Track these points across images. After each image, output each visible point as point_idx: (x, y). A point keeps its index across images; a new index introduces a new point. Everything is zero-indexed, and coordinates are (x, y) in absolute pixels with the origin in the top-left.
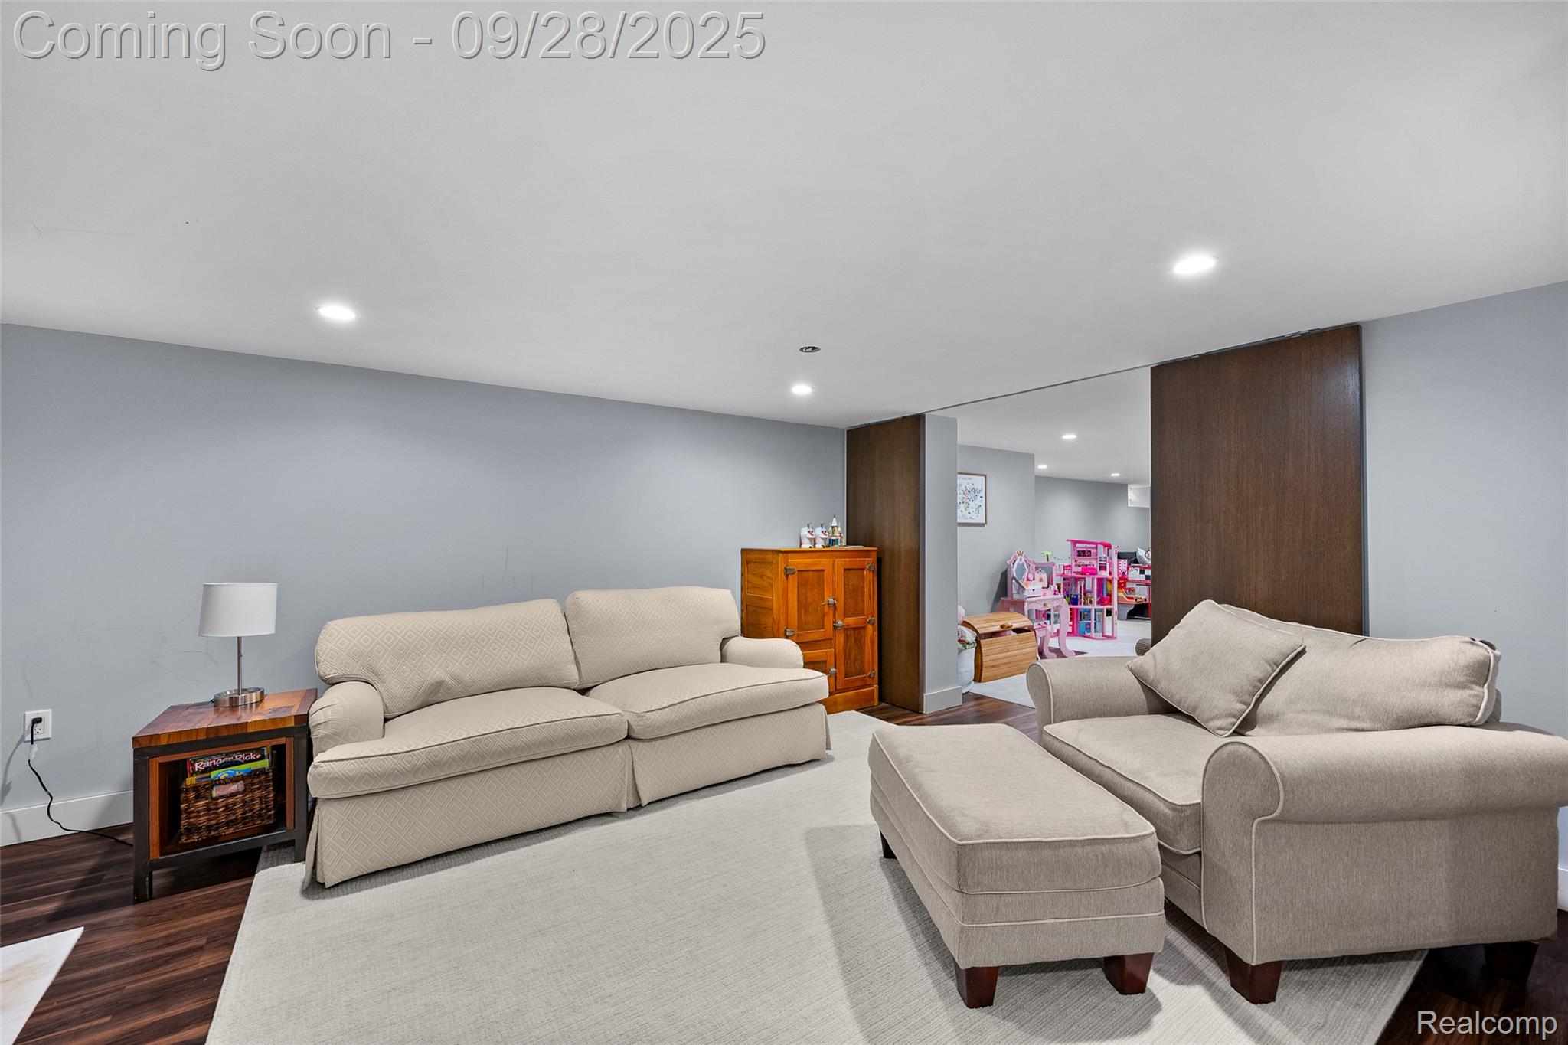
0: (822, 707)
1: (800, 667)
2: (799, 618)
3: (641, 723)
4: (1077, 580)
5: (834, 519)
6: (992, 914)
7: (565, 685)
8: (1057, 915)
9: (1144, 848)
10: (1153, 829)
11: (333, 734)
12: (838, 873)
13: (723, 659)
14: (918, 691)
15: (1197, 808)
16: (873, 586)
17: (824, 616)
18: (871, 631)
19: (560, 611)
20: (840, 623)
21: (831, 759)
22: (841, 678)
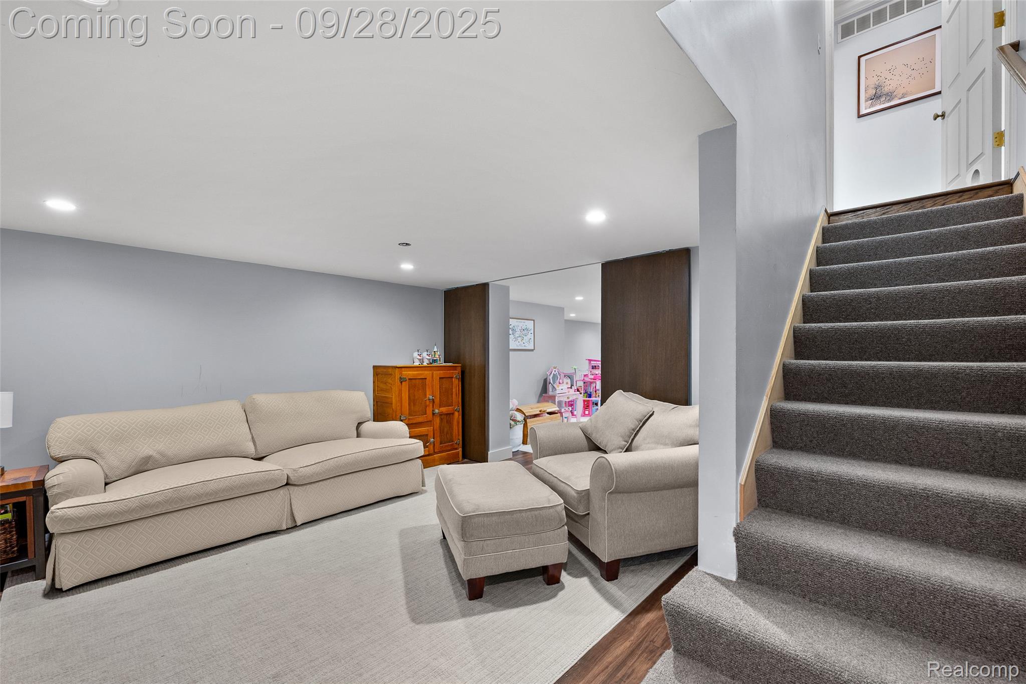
0: (419, 461)
1: (407, 438)
2: (410, 409)
3: (296, 475)
4: (591, 383)
5: (435, 347)
6: (480, 550)
7: (245, 456)
8: (513, 548)
9: (556, 511)
10: (562, 501)
11: (66, 492)
12: (415, 549)
13: (358, 436)
14: (485, 450)
15: (587, 492)
16: (459, 388)
17: (426, 407)
18: (457, 416)
19: (241, 407)
20: (437, 411)
21: (425, 491)
22: (437, 445)
